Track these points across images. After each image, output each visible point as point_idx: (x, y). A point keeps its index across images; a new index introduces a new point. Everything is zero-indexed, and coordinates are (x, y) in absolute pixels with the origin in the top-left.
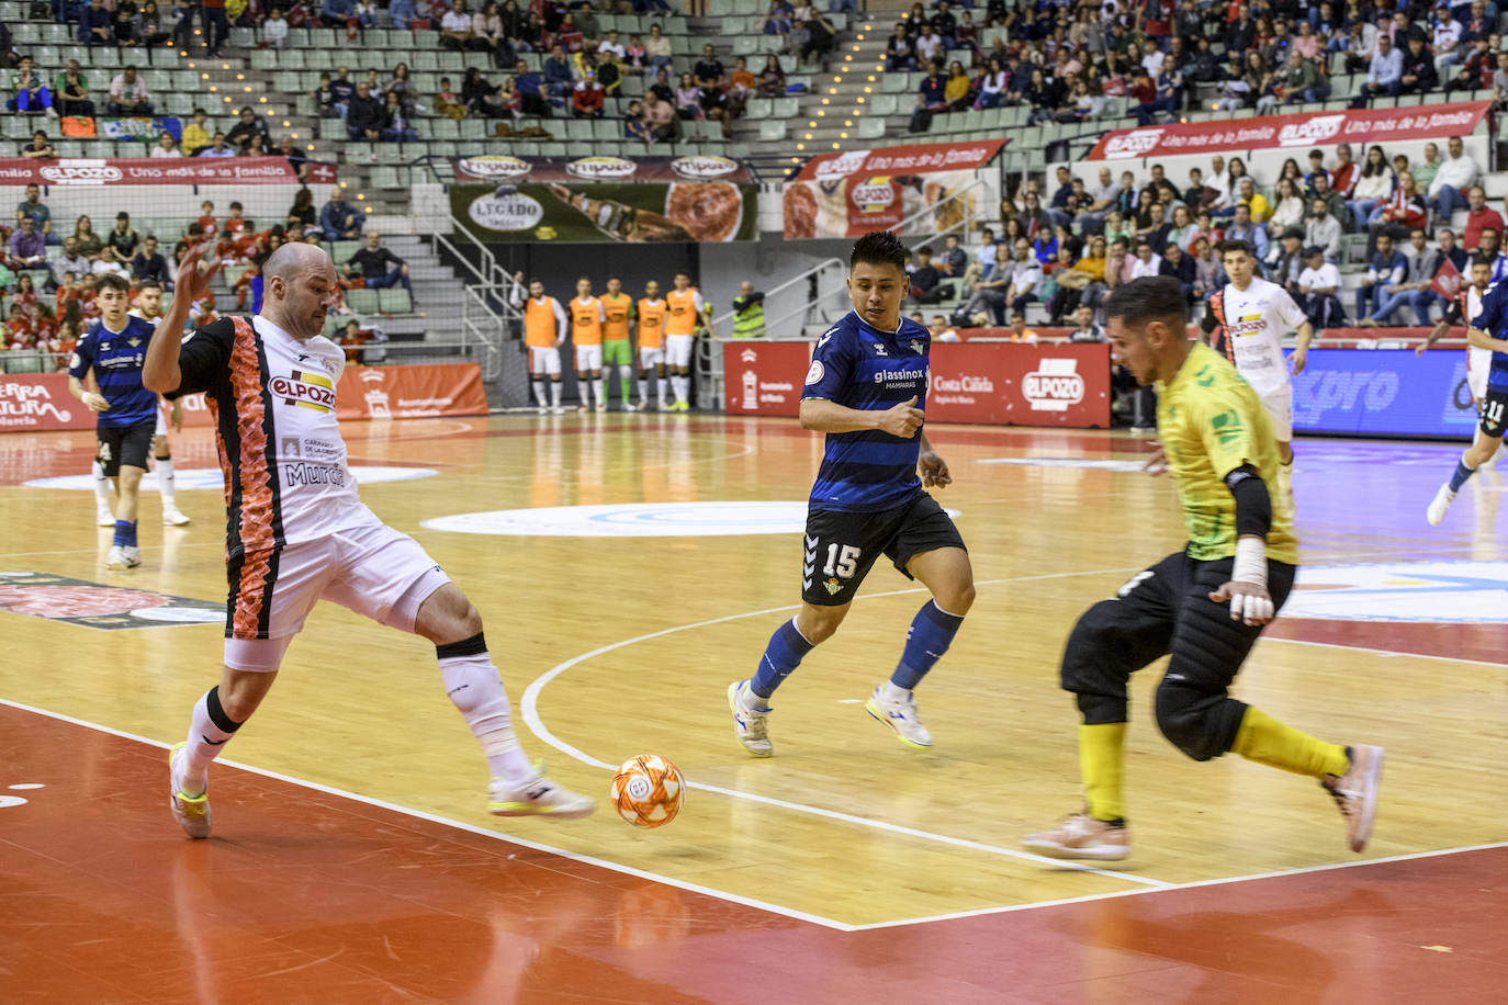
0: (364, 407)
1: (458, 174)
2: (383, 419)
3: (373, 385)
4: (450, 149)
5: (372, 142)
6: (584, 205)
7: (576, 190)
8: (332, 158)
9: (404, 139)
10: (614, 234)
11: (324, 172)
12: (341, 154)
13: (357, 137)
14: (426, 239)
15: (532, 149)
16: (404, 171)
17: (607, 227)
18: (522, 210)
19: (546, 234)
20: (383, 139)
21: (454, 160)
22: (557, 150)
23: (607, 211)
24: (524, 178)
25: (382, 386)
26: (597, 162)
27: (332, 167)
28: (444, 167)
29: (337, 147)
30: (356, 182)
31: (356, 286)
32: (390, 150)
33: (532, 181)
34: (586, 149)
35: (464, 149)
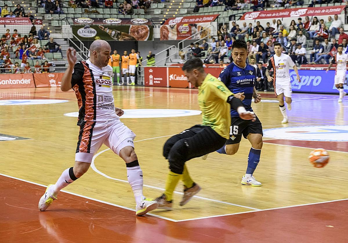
0: (49, 84)
1: (74, 22)
2: (54, 87)
3: (52, 78)
4: (72, 16)
5: (52, 14)
6: (108, 31)
7: (105, 27)
8: (41, 18)
9: (60, 13)
10: (116, 39)
11: (39, 22)
12: (43, 17)
13: (48, 12)
14: (66, 39)
15: (94, 16)
16: (60, 22)
17: (114, 37)
18: (91, 32)
20: (55, 13)
21: (73, 19)
22: (101, 16)
23: (114, 32)
24: (92, 24)
25: (54, 78)
27: (41, 20)
28: (71, 21)
29: (42, 15)
30: (48, 24)
31: (47, 52)
32: (57, 16)
33: (94, 24)
34: (108, 16)
35: (76, 16)
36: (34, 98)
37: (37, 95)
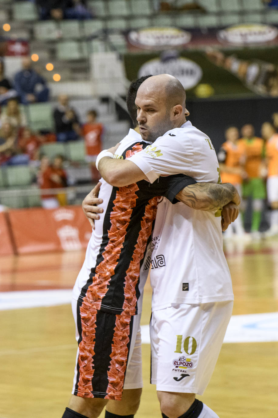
0: (57, 241)
1: (129, 44)
2: (73, 252)
3: (65, 222)
4: (121, 24)
5: (57, 21)
6: (235, 66)
7: (227, 54)
8: (24, 35)
10: (260, 90)
11: (18, 47)
12: (32, 32)
13: (45, 17)
14: (105, 100)
15: (188, 21)
16: (84, 45)
17: (255, 82)
18: (184, 72)
19: (204, 91)
20: (66, 17)
21: (126, 33)
22: (210, 21)
23: (253, 71)
24: (184, 46)
25: (73, 223)
26: (244, 30)
27: (24, 43)
28: (117, 40)
29: (29, 26)
30: (45, 55)
31: (48, 141)
32: (73, 27)
33: (192, 48)
34: (234, 19)
35: (135, 23)
36: (13, 288)
37: (20, 279)
